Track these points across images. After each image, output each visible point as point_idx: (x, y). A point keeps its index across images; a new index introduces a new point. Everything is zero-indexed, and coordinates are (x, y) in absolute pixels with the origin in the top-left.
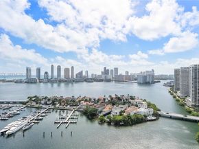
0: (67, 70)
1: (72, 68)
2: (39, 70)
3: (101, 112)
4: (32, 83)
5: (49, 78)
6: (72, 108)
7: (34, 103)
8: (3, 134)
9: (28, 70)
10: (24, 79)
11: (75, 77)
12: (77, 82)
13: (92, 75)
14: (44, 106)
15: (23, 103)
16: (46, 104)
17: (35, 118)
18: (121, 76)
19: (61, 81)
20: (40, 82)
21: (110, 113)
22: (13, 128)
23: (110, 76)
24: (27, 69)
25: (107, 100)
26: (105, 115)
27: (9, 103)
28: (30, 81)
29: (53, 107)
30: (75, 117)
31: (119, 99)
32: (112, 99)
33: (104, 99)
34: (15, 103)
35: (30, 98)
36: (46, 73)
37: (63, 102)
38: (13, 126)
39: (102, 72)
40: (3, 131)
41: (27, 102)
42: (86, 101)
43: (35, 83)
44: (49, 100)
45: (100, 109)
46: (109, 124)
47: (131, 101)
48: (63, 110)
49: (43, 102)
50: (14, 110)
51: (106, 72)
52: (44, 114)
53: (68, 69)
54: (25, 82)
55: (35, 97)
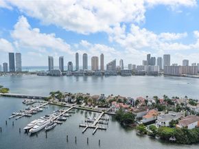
0: (95, 59)
1: (102, 56)
2: (61, 60)
3: (140, 119)
4: (54, 75)
5: (74, 69)
6: (101, 109)
7: (57, 100)
8: (27, 131)
9: (51, 60)
11: (105, 68)
12: (108, 75)
13: (130, 65)
14: (67, 105)
15: (46, 99)
16: (70, 102)
17: (58, 117)
18: (175, 67)
19: (87, 74)
20: (64, 75)
21: (154, 122)
22: (36, 127)
23: (156, 68)
24: (49, 59)
25: (149, 103)
26: (146, 124)
27: (31, 98)
28: (53, 74)
29: (77, 106)
30: (104, 122)
31: (170, 102)
32: (158, 101)
33: (146, 101)
34: (37, 98)
35: (52, 94)
36: (70, 63)
37: (90, 101)
38: (36, 124)
39: (144, 62)
40: (26, 128)
41: (50, 98)
42: (119, 101)
43: (58, 75)
44: (73, 97)
45: (139, 115)
46: (152, 137)
47: (191, 107)
48: (90, 111)
49: (66, 99)
50: (37, 107)
51: (150, 61)
52: (67, 115)
53: (97, 58)
54: (48, 75)
55: (58, 92)
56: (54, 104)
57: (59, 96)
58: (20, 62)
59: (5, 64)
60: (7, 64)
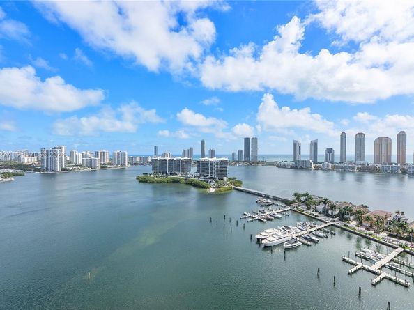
2: (314, 145)
4: (301, 168)
7: (303, 208)
8: (259, 241)
9: (296, 146)
10: (289, 161)
14: (322, 217)
15: (287, 202)
16: (326, 213)
17: (304, 233)
20: (317, 169)
22: (270, 238)
24: (295, 144)
27: (267, 197)
29: (340, 224)
34: (275, 199)
35: (298, 196)
36: (329, 150)
38: (272, 235)
40: (259, 236)
41: (293, 202)
43: (308, 169)
44: (333, 207)
49: (320, 208)
50: (274, 211)
52: (321, 234)
53: (388, 139)
54: (292, 167)
55: (306, 195)
56: (299, 213)
57: (307, 200)
58: (255, 149)
59: (240, 152)
60: (241, 151)
